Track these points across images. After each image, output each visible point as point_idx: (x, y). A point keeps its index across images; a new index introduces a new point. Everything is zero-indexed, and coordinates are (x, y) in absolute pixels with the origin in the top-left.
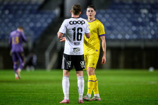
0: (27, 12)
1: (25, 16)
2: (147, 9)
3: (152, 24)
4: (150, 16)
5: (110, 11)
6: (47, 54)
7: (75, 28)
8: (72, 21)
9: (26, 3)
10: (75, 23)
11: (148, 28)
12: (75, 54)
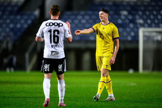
0: (7, 13)
1: (5, 17)
2: (127, 10)
3: (131, 25)
4: (130, 17)
5: (90, 12)
6: (27, 56)
7: (51, 30)
8: (48, 23)
9: (6, 4)
10: (51, 24)
11: (128, 30)
12: (53, 58)
